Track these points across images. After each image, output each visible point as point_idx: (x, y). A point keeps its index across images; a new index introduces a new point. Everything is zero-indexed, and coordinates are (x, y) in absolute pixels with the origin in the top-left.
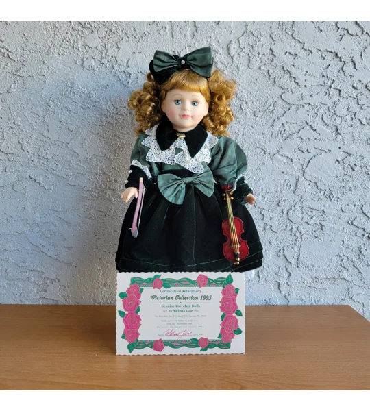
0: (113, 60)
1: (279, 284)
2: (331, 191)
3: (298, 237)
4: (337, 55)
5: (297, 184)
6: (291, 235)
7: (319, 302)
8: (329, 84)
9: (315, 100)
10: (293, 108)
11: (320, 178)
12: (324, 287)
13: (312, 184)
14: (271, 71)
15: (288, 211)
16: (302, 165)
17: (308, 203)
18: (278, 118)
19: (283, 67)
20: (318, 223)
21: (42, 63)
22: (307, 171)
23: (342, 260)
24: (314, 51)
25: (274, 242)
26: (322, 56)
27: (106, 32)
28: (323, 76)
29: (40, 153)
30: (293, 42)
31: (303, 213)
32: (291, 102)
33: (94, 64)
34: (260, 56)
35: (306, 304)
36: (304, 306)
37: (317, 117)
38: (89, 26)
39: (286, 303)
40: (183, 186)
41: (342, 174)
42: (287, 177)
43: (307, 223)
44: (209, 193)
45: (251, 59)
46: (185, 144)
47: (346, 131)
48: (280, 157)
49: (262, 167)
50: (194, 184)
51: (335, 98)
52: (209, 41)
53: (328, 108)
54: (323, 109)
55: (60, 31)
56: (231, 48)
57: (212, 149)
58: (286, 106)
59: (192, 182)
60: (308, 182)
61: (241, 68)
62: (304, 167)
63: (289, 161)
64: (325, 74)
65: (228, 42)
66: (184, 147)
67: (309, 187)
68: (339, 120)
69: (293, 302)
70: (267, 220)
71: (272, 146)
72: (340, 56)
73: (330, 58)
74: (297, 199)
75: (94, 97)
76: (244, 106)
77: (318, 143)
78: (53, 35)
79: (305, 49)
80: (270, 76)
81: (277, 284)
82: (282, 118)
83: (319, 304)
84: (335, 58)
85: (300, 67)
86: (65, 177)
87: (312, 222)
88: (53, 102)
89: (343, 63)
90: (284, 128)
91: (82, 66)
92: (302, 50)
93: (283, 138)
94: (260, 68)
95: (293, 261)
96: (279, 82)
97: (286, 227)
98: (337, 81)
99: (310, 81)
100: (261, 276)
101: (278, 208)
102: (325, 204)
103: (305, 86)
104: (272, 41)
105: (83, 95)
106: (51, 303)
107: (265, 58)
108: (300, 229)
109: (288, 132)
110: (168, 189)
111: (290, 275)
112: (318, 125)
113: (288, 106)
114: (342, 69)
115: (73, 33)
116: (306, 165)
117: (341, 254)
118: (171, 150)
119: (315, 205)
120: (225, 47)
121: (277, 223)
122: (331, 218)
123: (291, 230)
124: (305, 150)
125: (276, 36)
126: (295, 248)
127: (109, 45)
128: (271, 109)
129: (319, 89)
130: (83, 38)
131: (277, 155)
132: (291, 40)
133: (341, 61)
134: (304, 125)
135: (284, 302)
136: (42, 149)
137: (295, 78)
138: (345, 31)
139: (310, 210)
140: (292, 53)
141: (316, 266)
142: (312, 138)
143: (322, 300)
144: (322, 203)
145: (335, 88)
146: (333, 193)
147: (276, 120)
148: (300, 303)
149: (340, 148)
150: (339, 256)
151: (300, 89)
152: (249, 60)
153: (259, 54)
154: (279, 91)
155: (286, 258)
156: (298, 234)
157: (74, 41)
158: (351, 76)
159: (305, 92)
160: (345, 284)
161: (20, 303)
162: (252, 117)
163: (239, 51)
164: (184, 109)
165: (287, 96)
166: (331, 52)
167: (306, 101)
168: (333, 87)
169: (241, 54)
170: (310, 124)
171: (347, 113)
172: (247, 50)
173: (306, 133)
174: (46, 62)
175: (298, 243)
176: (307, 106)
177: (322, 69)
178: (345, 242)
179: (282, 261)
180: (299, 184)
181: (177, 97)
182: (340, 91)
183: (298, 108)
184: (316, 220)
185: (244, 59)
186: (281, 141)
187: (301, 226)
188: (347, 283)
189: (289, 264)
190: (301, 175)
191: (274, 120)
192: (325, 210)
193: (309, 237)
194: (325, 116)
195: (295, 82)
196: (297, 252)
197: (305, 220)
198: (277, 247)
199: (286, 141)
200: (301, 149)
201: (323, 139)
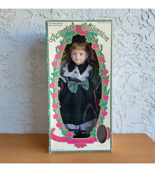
1: (118, 125)
3: (125, 107)
4: (139, 35)
5: (124, 86)
6: (122, 106)
7: (134, 132)
8: (136, 46)
9: (131, 53)
10: (122, 56)
11: (133, 83)
12: (136, 126)
13: (130, 86)
15: (121, 96)
16: (126, 78)
17: (129, 93)
19: (118, 40)
20: (133, 101)
22: (128, 81)
23: (143, 116)
24: (130, 33)
26: (133, 35)
28: (134, 43)
31: (127, 97)
35: (129, 133)
36: (128, 134)
37: (132, 60)
38: (42, 26)
39: (121, 133)
40: (77, 86)
41: (142, 81)
42: (120, 83)
44: (87, 89)
47: (143, 65)
48: (117, 75)
50: (81, 85)
51: (139, 52)
53: (136, 56)
54: (134, 56)
55: (31, 28)
59: (80, 85)
63: (121, 76)
64: (135, 43)
66: (78, 71)
67: (129, 87)
68: (140, 60)
69: (124, 132)
71: (114, 71)
72: (140, 35)
73: (137, 37)
74: (124, 92)
75: (44, 53)
77: (132, 70)
78: (28, 30)
82: (118, 60)
84: (139, 36)
85: (125, 40)
86: (33, 84)
87: (130, 101)
90: (119, 64)
91: (39, 41)
92: (126, 33)
95: (123, 116)
96: (116, 46)
97: (120, 102)
98: (140, 45)
99: (129, 45)
101: (117, 95)
102: (136, 94)
103: (127, 47)
104: (114, 30)
105: (39, 53)
106: (29, 133)
109: (121, 65)
111: (122, 122)
112: (132, 62)
113: (120, 55)
114: (142, 40)
115: (36, 29)
116: (128, 78)
117: (142, 113)
118: (73, 72)
119: (132, 94)
121: (116, 101)
122: (138, 99)
123: (122, 104)
124: (127, 72)
125: (115, 28)
128: (114, 56)
129: (132, 48)
130: (40, 31)
131: (116, 75)
132: (121, 30)
133: (141, 37)
134: (127, 62)
135: (120, 132)
137: (123, 44)
138: (143, 26)
139: (129, 96)
140: (122, 34)
141: (132, 118)
142: (130, 68)
144: (134, 93)
146: (139, 89)
148: (126, 133)
149: (141, 71)
150: (141, 114)
151: (125, 49)
155: (120, 115)
156: (125, 105)
157: (36, 32)
158: (145, 43)
159: (127, 50)
160: (144, 125)
161: (17, 133)
165: (120, 51)
166: (137, 34)
167: (127, 53)
168: (138, 47)
170: (129, 62)
171: (144, 57)
173: (128, 65)
175: (125, 109)
176: (128, 55)
177: (134, 41)
178: (144, 108)
179: (118, 116)
180: (125, 86)
182: (141, 49)
183: (124, 56)
184: (132, 100)
186: (118, 69)
187: (126, 102)
188: (145, 125)
189: (122, 117)
190: (126, 82)
191: (115, 61)
192: (136, 96)
193: (129, 106)
194: (135, 59)
195: (123, 46)
196: (125, 112)
197: (128, 100)
198: (117, 111)
199: (120, 69)
200: (125, 72)
201: (134, 68)
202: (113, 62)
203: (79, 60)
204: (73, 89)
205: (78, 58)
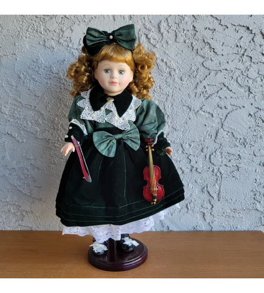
0: (68, 40)
1: (204, 214)
2: (245, 140)
3: (218, 177)
4: (248, 28)
5: (217, 134)
6: (213, 175)
7: (237, 228)
8: (242, 52)
9: (231, 66)
10: (213, 73)
11: (236, 129)
12: (241, 216)
13: (229, 134)
14: (194, 44)
15: (210, 156)
16: (221, 119)
17: (227, 149)
18: (201, 82)
19: (204, 41)
20: (235, 165)
21: (14, 44)
22: (225, 124)
23: (255, 195)
24: (229, 26)
25: (199, 181)
26: (236, 30)
27: (62, 18)
28: (237, 46)
29: (14, 115)
30: (212, 20)
31: (222, 157)
32: (211, 68)
33: (53, 43)
34: (185, 32)
35: (226, 230)
36: (225, 231)
37: (233, 80)
39: (210, 230)
40: (115, 141)
41: (254, 125)
42: (209, 129)
43: (226, 165)
44: (136, 147)
45: (178, 34)
46: (114, 106)
47: (257, 90)
48: (203, 113)
49: (189, 122)
51: (248, 64)
52: (143, 22)
53: (242, 72)
54: (238, 73)
55: (26, 19)
56: (161, 26)
57: (137, 110)
58: (207, 72)
59: (122, 138)
60: (226, 133)
61: (170, 42)
62: (223, 121)
63: (210, 116)
65: (159, 22)
66: (113, 109)
67: (227, 136)
68: (251, 81)
69: (216, 228)
70: (193, 163)
71: (196, 104)
72: (250, 29)
73: (243, 32)
74: (217, 146)
75: (55, 70)
76: (173, 73)
77: (234, 102)
78: (21, 23)
79: (222, 25)
80: (193, 48)
81: (202, 214)
82: (204, 82)
83: (237, 230)
84: (247, 31)
85: (218, 40)
86: (34, 132)
87: (229, 164)
88: (23, 74)
89: (253, 35)
90: (206, 90)
91: (44, 45)
92: (220, 26)
93: (205, 97)
94: (185, 42)
95: (215, 196)
96: (201, 52)
97: (209, 168)
98: (249, 50)
99: (226, 50)
100: (189, 208)
101: (202, 153)
102: (241, 150)
103: (222, 55)
104: (195, 19)
105: (46, 69)
107: (189, 34)
108: (220, 170)
109: (209, 92)
110: (102, 144)
111: (213, 207)
112: (234, 86)
113: (208, 72)
114: (253, 40)
115: (36, 20)
116: (224, 119)
117: (255, 190)
118: (102, 111)
119: (232, 151)
120: (156, 26)
121: (201, 165)
122: (245, 161)
123: (213, 171)
124: (223, 107)
126: (216, 185)
127: (65, 28)
128: (195, 75)
129: (234, 57)
130: (44, 24)
131: (200, 112)
132: (210, 18)
133: (252, 33)
134: (222, 86)
135: (208, 229)
136: (16, 112)
137: (214, 49)
139: (228, 155)
140: (211, 28)
141: (234, 200)
142: (228, 97)
143: (239, 227)
144: (238, 149)
145: (247, 56)
146: (247, 141)
147: (199, 83)
148: (222, 229)
149: (252, 104)
150: (252, 191)
151: (218, 57)
152: (176, 36)
153: (184, 30)
154: (201, 60)
155: (209, 193)
156: (218, 174)
157: (37, 26)
158: (261, 46)
159: (223, 60)
160: (258, 214)
161: (3, 229)
162: (179, 82)
163: (167, 28)
164: (112, 77)
165: (208, 64)
166: (244, 26)
167: (223, 67)
168: (245, 54)
169: (170, 31)
170: (227, 85)
171: (257, 75)
172: (173, 28)
173: (224, 92)
174: (16, 44)
175: (219, 182)
176: (224, 71)
177: (236, 41)
178: (258, 180)
179: (205, 196)
180: (218, 134)
181: (106, 67)
182: (251, 58)
183: (217, 73)
184: (234, 163)
185: (172, 34)
186: (203, 100)
187: (221, 168)
188: (260, 213)
189: (211, 198)
190: (220, 127)
191: (198, 83)
192: (241, 155)
193: (227, 176)
194: (239, 79)
195: (214, 51)
196: (218, 188)
197: (224, 163)
198: (202, 185)
199: (207, 100)
200: (220, 106)
201: (238, 97)
202: (194, 85)
203: (118, 84)
204: (106, 148)
205: (115, 80)
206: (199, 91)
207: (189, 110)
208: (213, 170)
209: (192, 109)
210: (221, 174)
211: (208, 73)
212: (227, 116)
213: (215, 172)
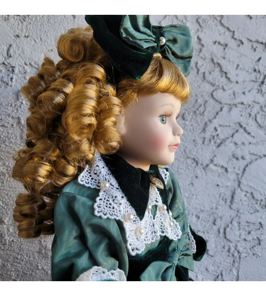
3: (236, 257)
5: (233, 197)
6: (229, 256)
8: (261, 79)
9: (248, 99)
10: (225, 109)
11: (256, 187)
13: (248, 195)
14: (200, 64)
15: (225, 229)
16: (238, 174)
17: (245, 217)
18: (210, 121)
19: (212, 60)
20: (255, 238)
22: (243, 181)
24: (245, 41)
25: (211, 268)
26: (253, 47)
28: (255, 70)
30: (222, 30)
31: (240, 229)
32: (223, 101)
37: (251, 118)
42: (222, 190)
43: (245, 240)
48: (214, 167)
49: (195, 181)
53: (261, 107)
54: (256, 108)
60: (244, 193)
63: (223, 170)
64: (257, 68)
67: (246, 199)
71: (205, 155)
73: (261, 50)
74: (233, 214)
77: (253, 149)
79: (235, 39)
80: (198, 70)
82: (215, 121)
85: (231, 60)
87: (249, 238)
90: (217, 133)
92: (233, 40)
93: (217, 145)
96: (209, 78)
97: (224, 247)
99: (242, 76)
101: (214, 227)
102: (262, 216)
103: (237, 82)
104: (199, 27)
108: (238, 248)
109: (222, 137)
112: (252, 127)
113: (220, 106)
116: (241, 173)
119: (252, 218)
123: (229, 251)
124: (240, 157)
125: (204, 21)
126: (234, 270)
128: (202, 111)
129: (250, 85)
131: (211, 166)
132: (220, 27)
134: (238, 127)
137: (226, 73)
139: (247, 224)
140: (222, 42)
142: (246, 142)
144: (258, 214)
147: (208, 123)
151: (232, 86)
154: (210, 89)
156: (236, 254)
159: (238, 89)
165: (219, 94)
166: (262, 43)
167: (238, 100)
168: (265, 83)
170: (244, 126)
173: (240, 137)
175: (236, 264)
176: (240, 105)
177: (254, 62)
180: (235, 197)
183: (231, 108)
184: (253, 235)
186: (214, 148)
187: (239, 245)
190: (236, 186)
191: (206, 124)
192: (262, 223)
193: (246, 255)
194: (259, 117)
195: (226, 77)
196: (236, 274)
197: (243, 237)
198: (214, 273)
199: (220, 147)
200: (236, 156)
201: (257, 142)
202: (202, 125)
206: (208, 135)
207: (195, 163)
208: (229, 249)
209: (200, 162)
210: (239, 252)
211: (219, 109)
212: (245, 170)
213: (231, 252)
